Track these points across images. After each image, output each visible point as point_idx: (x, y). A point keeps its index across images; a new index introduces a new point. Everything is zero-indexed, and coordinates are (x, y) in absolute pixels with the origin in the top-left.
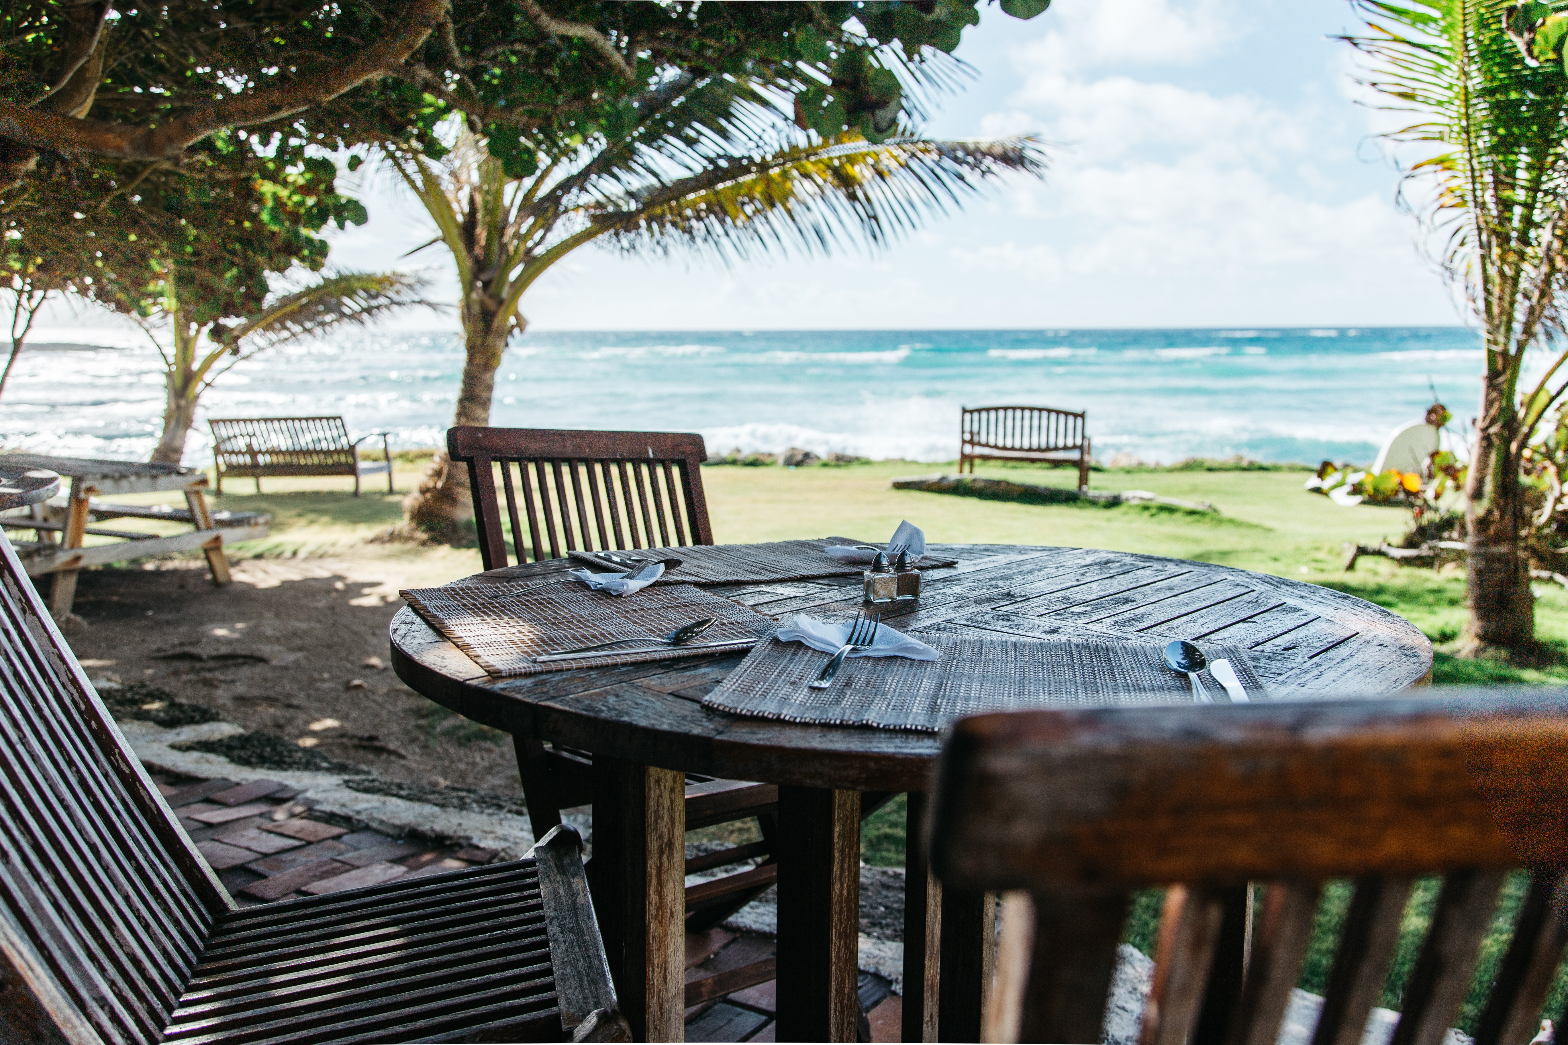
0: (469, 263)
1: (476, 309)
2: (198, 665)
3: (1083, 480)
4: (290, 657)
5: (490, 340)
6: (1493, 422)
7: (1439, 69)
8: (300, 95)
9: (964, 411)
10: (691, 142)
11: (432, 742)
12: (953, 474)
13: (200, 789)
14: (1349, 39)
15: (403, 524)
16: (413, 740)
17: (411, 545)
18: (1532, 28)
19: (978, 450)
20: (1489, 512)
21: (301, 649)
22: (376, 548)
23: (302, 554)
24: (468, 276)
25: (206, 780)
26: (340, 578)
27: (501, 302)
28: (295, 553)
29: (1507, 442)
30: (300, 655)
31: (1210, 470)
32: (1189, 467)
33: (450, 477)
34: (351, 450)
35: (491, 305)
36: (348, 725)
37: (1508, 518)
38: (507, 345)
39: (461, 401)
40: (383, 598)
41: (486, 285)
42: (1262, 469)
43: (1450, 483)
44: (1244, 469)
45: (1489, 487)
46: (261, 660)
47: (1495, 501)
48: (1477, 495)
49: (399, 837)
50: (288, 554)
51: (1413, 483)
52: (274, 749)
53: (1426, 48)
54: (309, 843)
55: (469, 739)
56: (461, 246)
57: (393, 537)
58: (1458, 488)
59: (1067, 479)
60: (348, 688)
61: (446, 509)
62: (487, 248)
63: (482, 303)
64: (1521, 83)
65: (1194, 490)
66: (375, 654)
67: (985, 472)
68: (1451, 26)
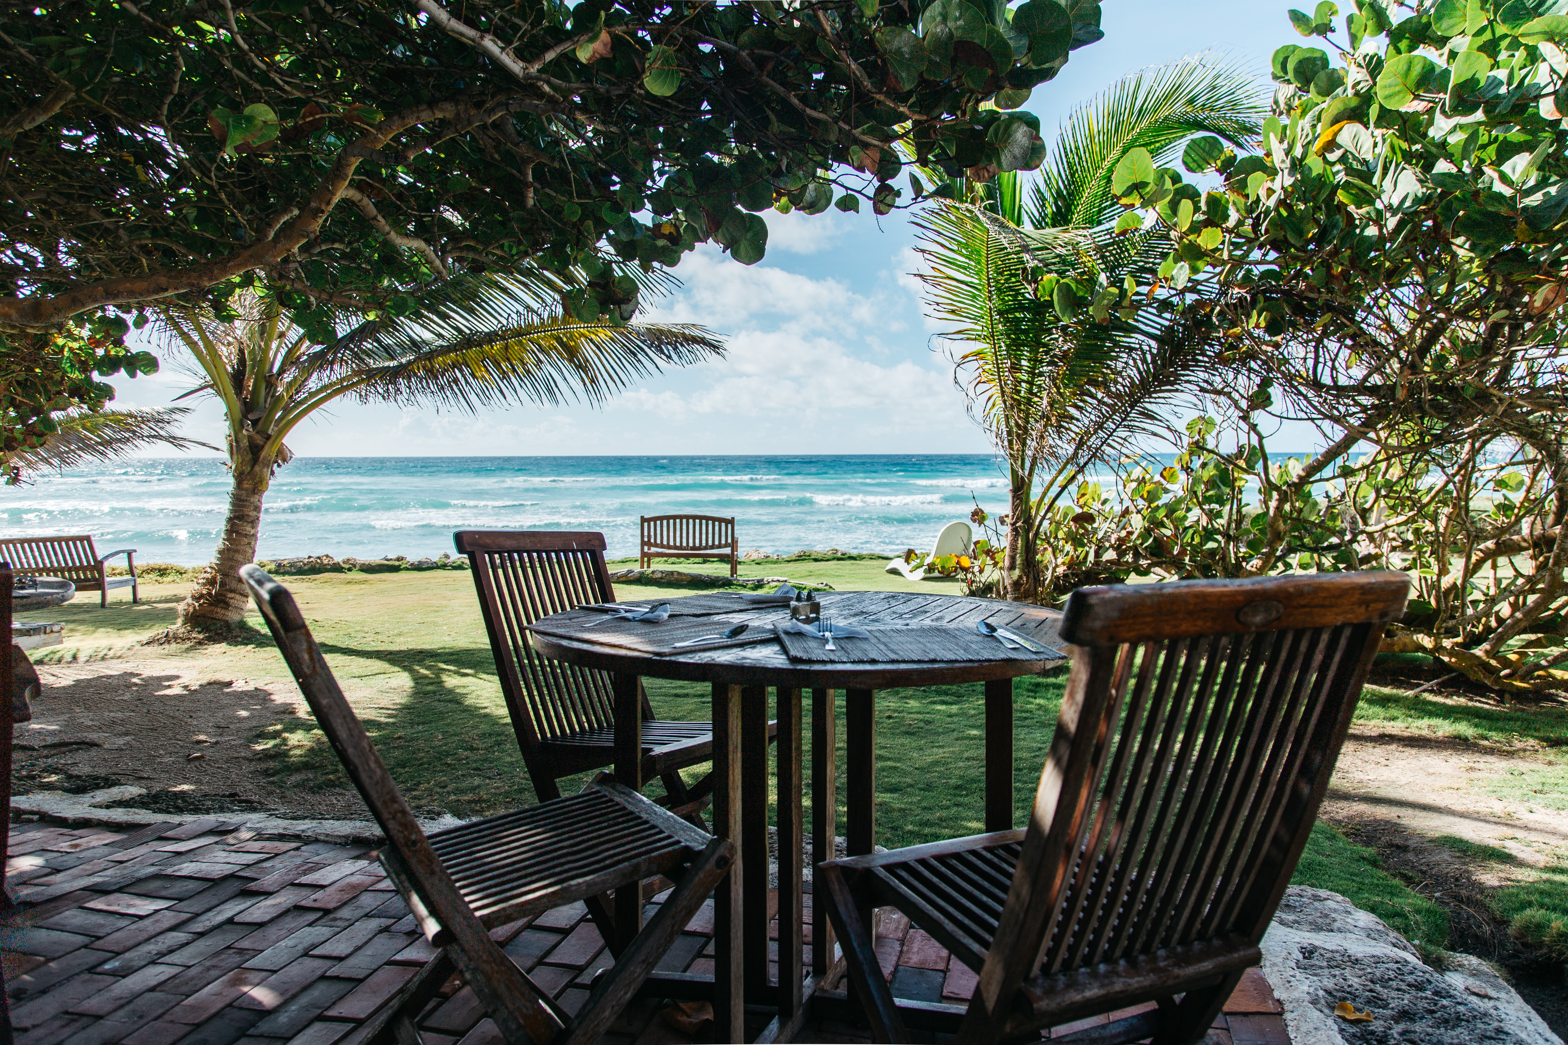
0: (237, 406)
1: (245, 443)
2: (35, 753)
3: (734, 571)
4: (121, 741)
5: (257, 468)
6: (1018, 519)
7: (974, 297)
8: (185, 280)
9: (643, 520)
10: (444, 317)
11: (288, 793)
12: (636, 568)
13: (148, 831)
14: (921, 276)
15: (178, 626)
16: (270, 793)
17: (188, 644)
18: (1036, 281)
19: (653, 550)
20: (1020, 577)
21: (126, 734)
22: (155, 649)
23: (82, 658)
24: (238, 415)
25: (149, 825)
26: (133, 675)
27: (269, 437)
28: (75, 658)
29: (1027, 532)
30: (128, 738)
31: (816, 560)
32: (801, 558)
33: (223, 584)
34: (99, 565)
35: (259, 440)
36: (205, 788)
37: (1031, 581)
38: (273, 473)
39: (230, 520)
40: (186, 687)
41: (255, 423)
42: (851, 558)
43: (988, 561)
44: (839, 559)
45: (1018, 561)
46: (93, 745)
47: (1023, 570)
48: (1012, 567)
49: (346, 844)
50: (68, 657)
51: (966, 562)
52: (184, 801)
53: (966, 284)
54: (277, 855)
55: (321, 788)
56: (231, 391)
57: (168, 639)
58: (995, 564)
59: (722, 570)
60: (189, 760)
61: (220, 612)
62: (255, 392)
63: (250, 438)
64: (1021, 308)
65: (810, 574)
66: (200, 732)
67: (659, 566)
68: (981, 271)
